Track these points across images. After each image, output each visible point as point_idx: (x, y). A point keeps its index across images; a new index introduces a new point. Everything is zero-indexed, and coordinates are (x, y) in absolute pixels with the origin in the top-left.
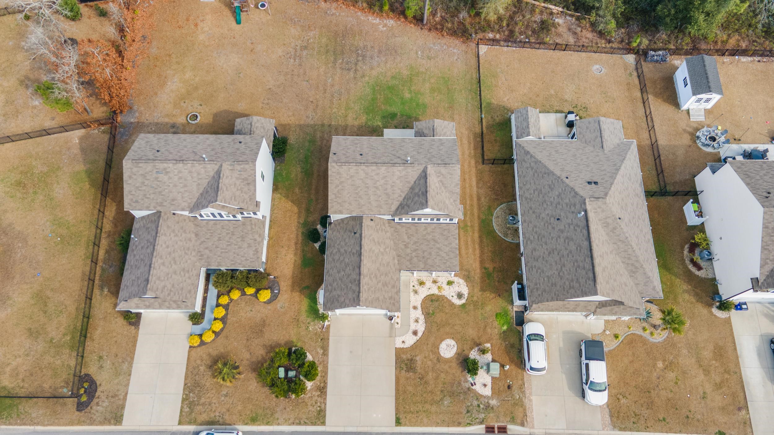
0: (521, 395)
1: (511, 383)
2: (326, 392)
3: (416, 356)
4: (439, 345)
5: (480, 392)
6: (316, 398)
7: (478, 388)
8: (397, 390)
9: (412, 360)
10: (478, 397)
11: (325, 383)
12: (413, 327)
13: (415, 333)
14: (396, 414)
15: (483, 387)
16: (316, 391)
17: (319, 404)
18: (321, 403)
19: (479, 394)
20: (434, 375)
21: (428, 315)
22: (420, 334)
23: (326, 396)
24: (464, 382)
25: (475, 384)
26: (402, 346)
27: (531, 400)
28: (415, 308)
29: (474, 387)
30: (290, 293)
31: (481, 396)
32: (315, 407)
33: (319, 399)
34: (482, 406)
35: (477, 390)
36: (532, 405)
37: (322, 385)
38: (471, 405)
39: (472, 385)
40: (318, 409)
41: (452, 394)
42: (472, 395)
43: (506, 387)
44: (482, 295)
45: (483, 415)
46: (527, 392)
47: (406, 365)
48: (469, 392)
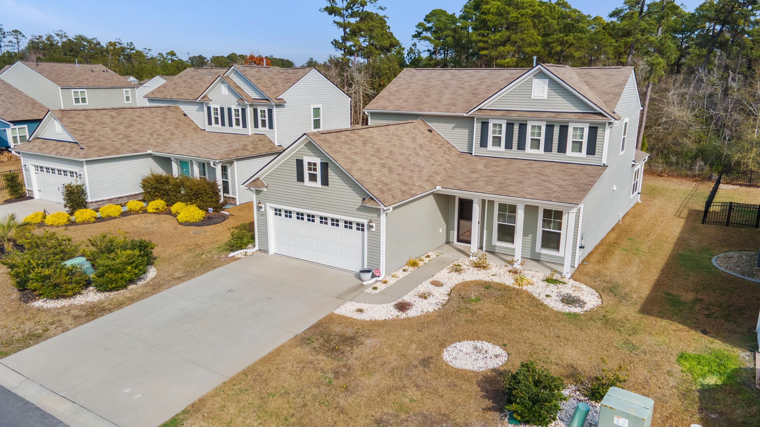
3: (367, 337)
4: (452, 342)
9: (350, 338)
12: (408, 299)
13: (402, 306)
17: (53, 326)
18: (58, 327)
21: (457, 298)
22: (413, 313)
26: (353, 315)
28: (436, 283)
32: (38, 327)
37: (109, 307)
47: (328, 340)
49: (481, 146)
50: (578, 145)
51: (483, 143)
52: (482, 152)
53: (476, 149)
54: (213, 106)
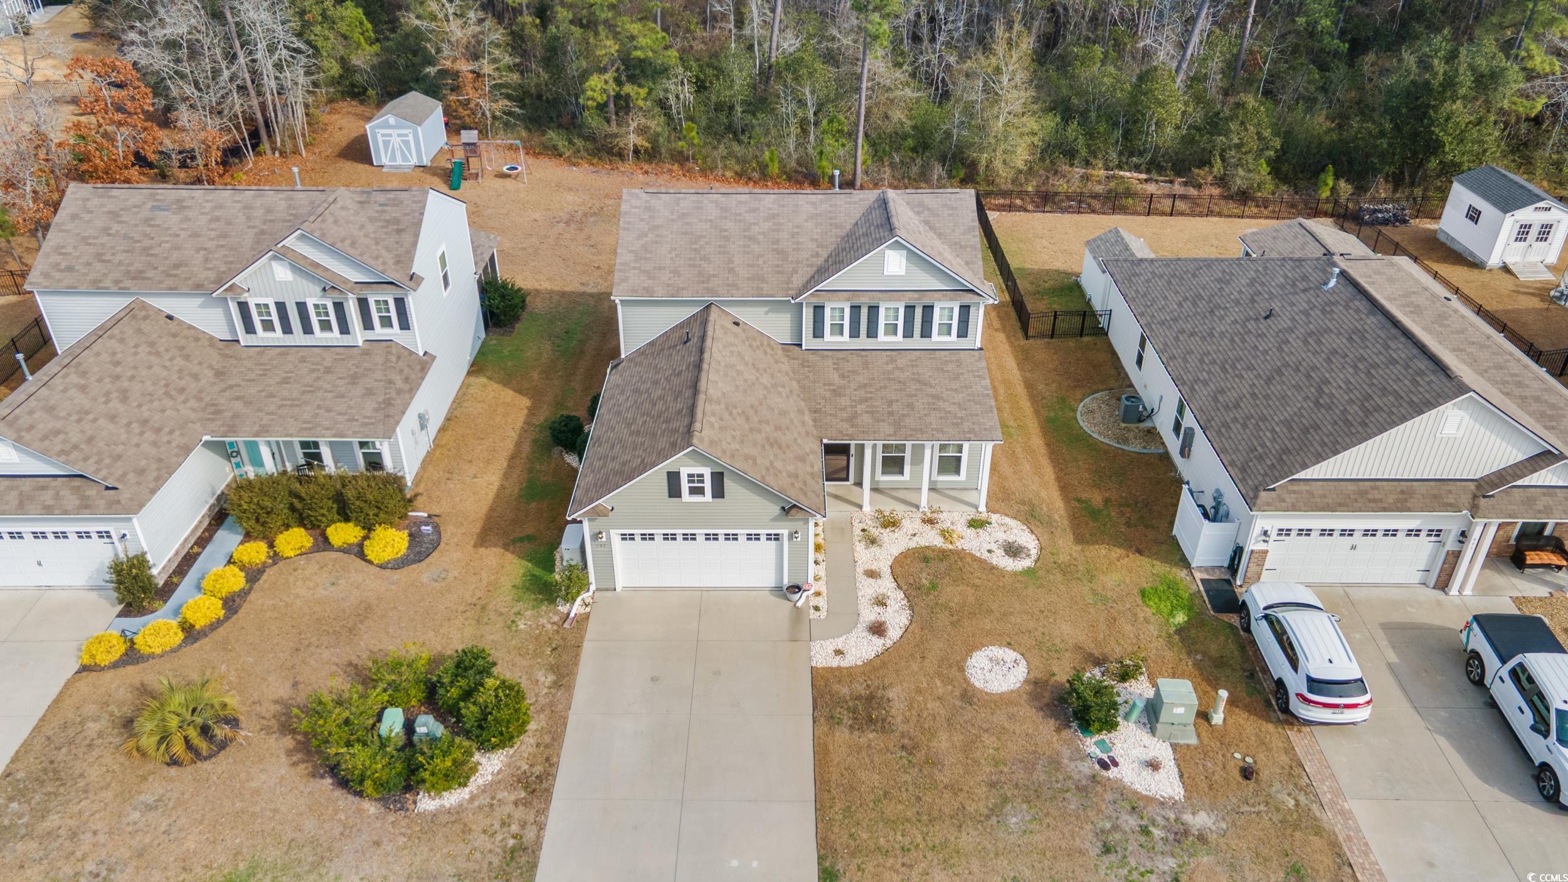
0: (1302, 798)
1: (1249, 760)
2: (548, 792)
3: (884, 688)
4: (965, 660)
5: (1138, 787)
6: (508, 809)
7: (1128, 773)
8: (822, 783)
9: (871, 698)
10: (1136, 803)
11: (550, 764)
12: (869, 614)
13: (878, 629)
14: (821, 859)
15: (1147, 773)
16: (512, 787)
17: (514, 828)
18: (523, 826)
19: (1136, 793)
20: (957, 738)
21: (913, 591)
22: (894, 633)
23: (548, 801)
24: (1071, 759)
25: (1116, 764)
26: (835, 662)
27: (1346, 815)
28: (872, 574)
29: (1113, 773)
30: (469, 547)
31: (1149, 800)
32: (499, 837)
33: (519, 813)
34: (1157, 833)
35: (1127, 780)
36: (1358, 830)
37: (538, 770)
38: (1116, 828)
39: (1104, 765)
40: (511, 842)
41: (1033, 795)
42: (1109, 796)
43: (1236, 773)
44: (1083, 551)
45: (1172, 863)
46: (1324, 789)
47: (854, 711)
48: (1099, 788)
49: (815, 337)
50: (945, 327)
51: (818, 333)
52: (817, 344)
53: (808, 342)
54: (252, 302)
